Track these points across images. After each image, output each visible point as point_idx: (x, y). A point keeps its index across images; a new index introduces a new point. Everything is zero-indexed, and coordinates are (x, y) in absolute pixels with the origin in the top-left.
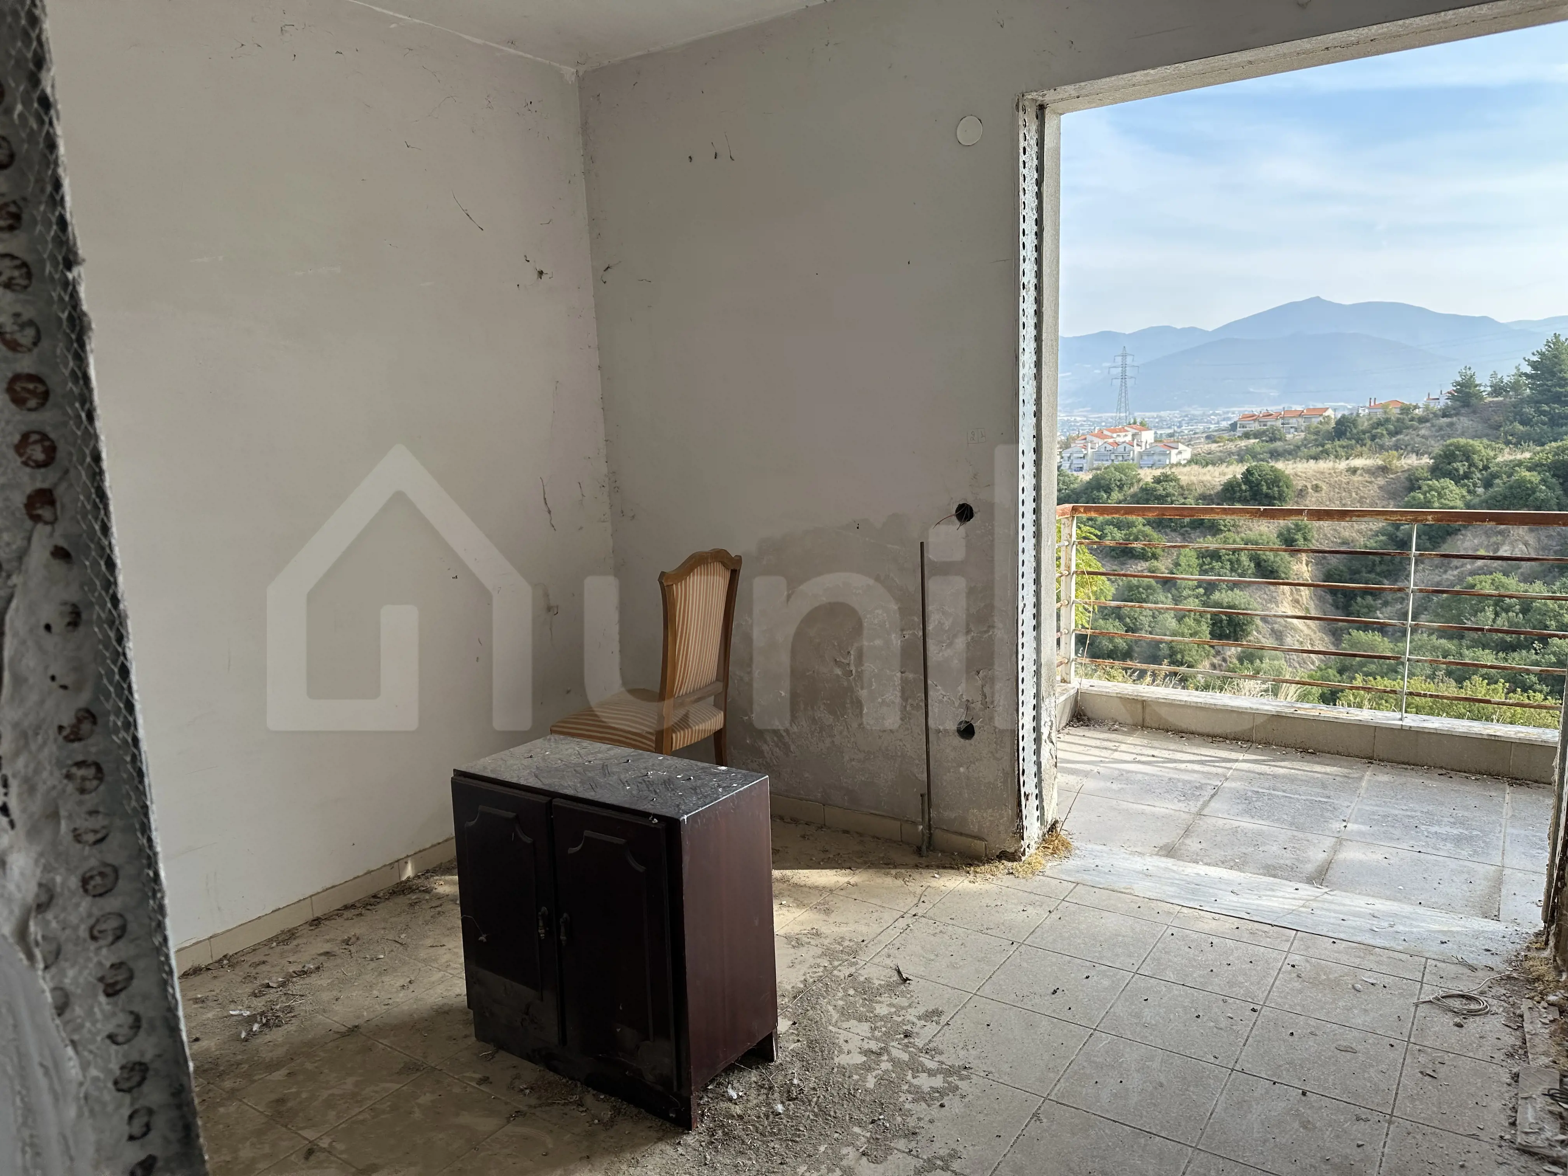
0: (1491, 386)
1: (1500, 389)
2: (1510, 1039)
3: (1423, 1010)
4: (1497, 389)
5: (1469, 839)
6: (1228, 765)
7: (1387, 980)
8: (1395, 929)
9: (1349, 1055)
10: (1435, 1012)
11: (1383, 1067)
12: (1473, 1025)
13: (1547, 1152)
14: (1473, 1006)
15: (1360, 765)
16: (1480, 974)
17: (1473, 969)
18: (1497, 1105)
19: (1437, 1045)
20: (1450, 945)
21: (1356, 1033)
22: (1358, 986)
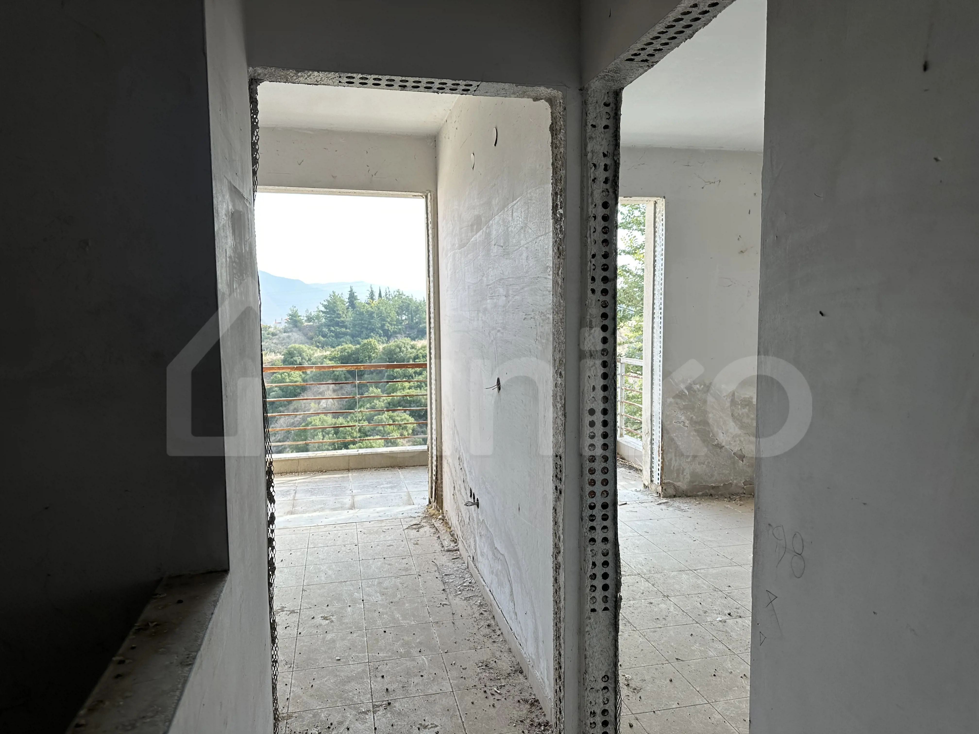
0: (306, 317)
1: (311, 318)
2: (433, 530)
3: (406, 531)
4: (309, 319)
5: (395, 487)
6: (294, 482)
7: (392, 527)
8: (386, 514)
9: (392, 547)
10: (409, 530)
11: (403, 546)
12: (421, 530)
13: (454, 549)
14: (419, 526)
15: (345, 473)
16: (417, 518)
17: (415, 518)
18: (437, 545)
19: (414, 537)
20: (405, 514)
21: (390, 541)
22: (384, 530)
